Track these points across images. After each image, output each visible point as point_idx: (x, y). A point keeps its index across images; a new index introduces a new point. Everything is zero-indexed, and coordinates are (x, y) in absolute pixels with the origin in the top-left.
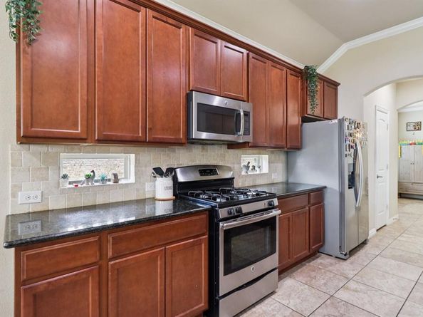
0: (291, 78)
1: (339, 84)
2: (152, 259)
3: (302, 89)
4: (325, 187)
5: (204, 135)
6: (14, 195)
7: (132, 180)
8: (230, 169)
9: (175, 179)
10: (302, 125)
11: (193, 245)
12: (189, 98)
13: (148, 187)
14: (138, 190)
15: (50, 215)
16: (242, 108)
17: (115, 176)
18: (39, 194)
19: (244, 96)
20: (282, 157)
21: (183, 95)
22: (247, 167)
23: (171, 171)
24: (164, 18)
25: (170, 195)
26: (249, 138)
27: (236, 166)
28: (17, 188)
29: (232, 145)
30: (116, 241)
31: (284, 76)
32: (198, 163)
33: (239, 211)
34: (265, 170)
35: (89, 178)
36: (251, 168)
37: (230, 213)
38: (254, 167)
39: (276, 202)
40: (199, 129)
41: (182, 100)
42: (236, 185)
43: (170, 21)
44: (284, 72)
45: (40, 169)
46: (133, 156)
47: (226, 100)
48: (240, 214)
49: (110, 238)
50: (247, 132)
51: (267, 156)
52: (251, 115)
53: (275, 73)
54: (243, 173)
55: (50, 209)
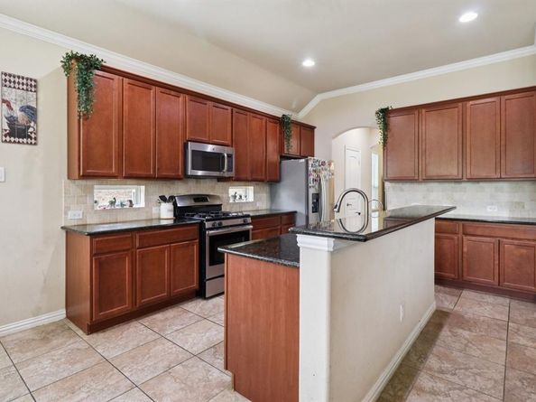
0: (270, 125)
1: (315, 127)
2: (162, 251)
3: (280, 133)
4: (296, 212)
5: (200, 173)
6: (66, 214)
7: (142, 204)
8: (218, 197)
9: (175, 204)
10: (280, 162)
11: (188, 245)
12: (185, 146)
13: (155, 210)
14: (147, 212)
15: (88, 227)
16: (226, 151)
17: (131, 201)
18: (81, 212)
19: (229, 142)
20: (267, 188)
21: (181, 144)
22: (235, 197)
23: (172, 198)
24: (168, 91)
25: (171, 215)
26: (232, 174)
27: (224, 195)
28: (68, 209)
29: (220, 179)
30: (141, 238)
31: (264, 124)
32: (192, 193)
33: (220, 224)
34: (251, 199)
35: (112, 203)
36: (238, 197)
37: (213, 225)
38: (241, 197)
39: (249, 220)
40: (193, 168)
41: (181, 148)
42: (223, 210)
43: (173, 93)
44: (264, 121)
45: (81, 196)
46: (143, 188)
47: (214, 146)
48: (220, 227)
49: (138, 237)
50: (230, 169)
51: (252, 188)
52: (234, 156)
53: (255, 122)
54: (231, 201)
55: (88, 223)
